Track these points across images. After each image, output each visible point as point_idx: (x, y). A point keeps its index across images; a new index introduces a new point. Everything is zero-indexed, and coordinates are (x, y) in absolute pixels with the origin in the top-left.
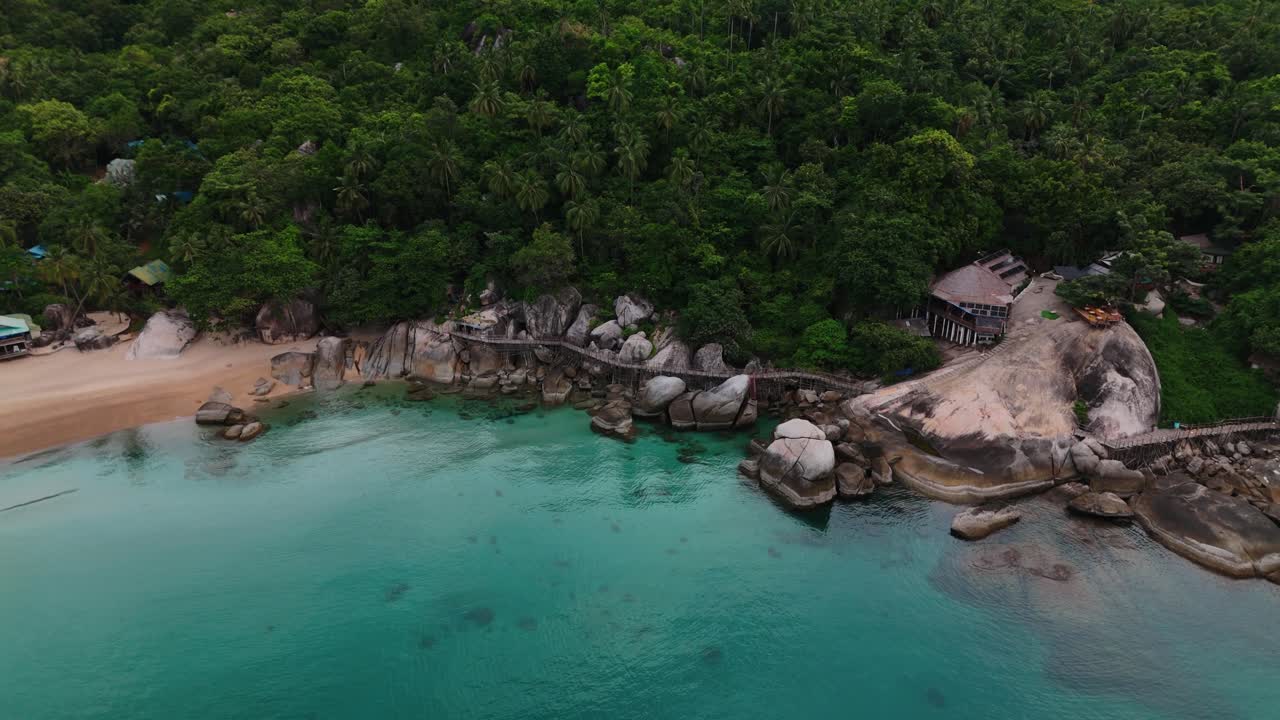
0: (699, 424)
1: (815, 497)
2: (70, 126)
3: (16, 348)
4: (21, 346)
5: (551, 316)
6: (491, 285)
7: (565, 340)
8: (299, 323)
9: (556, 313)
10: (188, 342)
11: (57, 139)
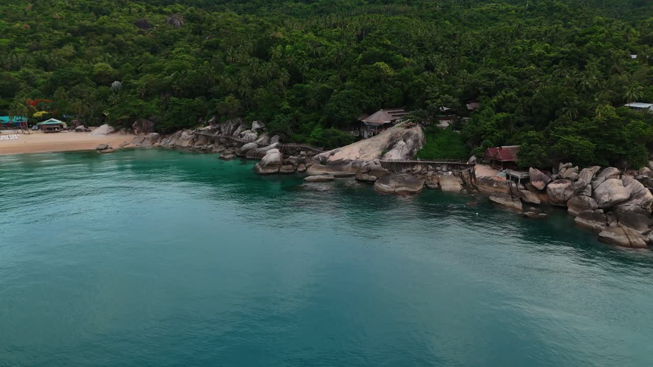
0: (256, 158)
1: (267, 170)
2: (105, 71)
3: (56, 129)
4: (58, 128)
5: (228, 127)
6: (213, 118)
7: (232, 136)
8: (147, 128)
9: (230, 126)
10: (111, 132)
11: (100, 74)
